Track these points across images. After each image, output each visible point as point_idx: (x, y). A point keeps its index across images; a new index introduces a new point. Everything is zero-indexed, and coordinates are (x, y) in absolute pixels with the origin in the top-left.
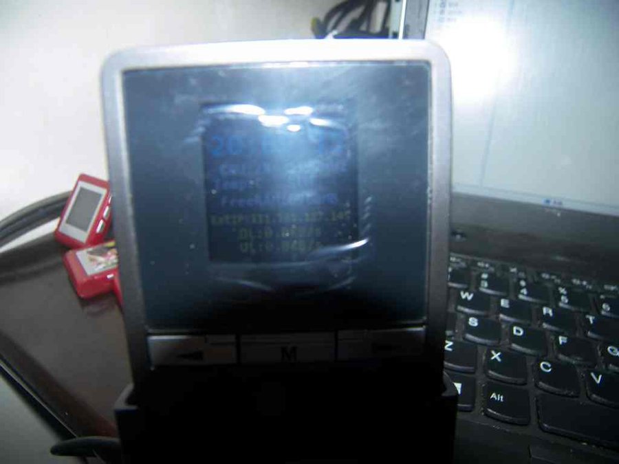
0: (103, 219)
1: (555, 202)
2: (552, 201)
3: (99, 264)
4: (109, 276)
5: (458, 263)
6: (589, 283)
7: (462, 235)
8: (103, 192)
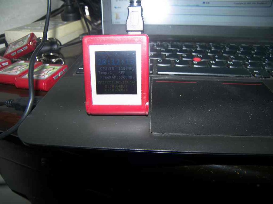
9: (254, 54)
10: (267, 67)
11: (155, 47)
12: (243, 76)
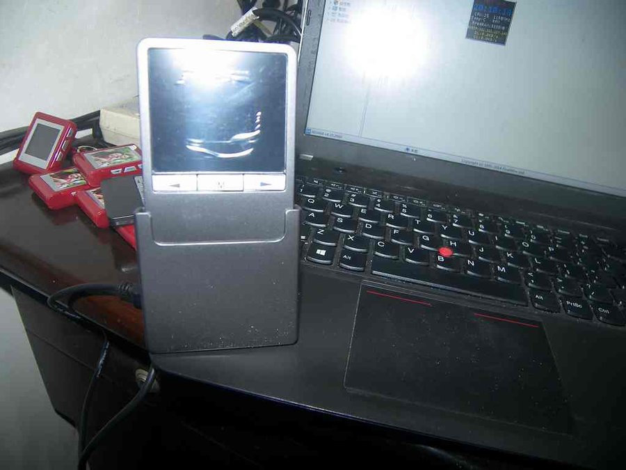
0: (62, 151)
1: (412, 150)
2: (411, 149)
3: (64, 184)
4: (73, 193)
5: (337, 187)
6: (425, 203)
7: (343, 170)
8: (61, 128)
9: (551, 253)
10: (561, 289)
11: (377, 207)
12: (514, 302)
